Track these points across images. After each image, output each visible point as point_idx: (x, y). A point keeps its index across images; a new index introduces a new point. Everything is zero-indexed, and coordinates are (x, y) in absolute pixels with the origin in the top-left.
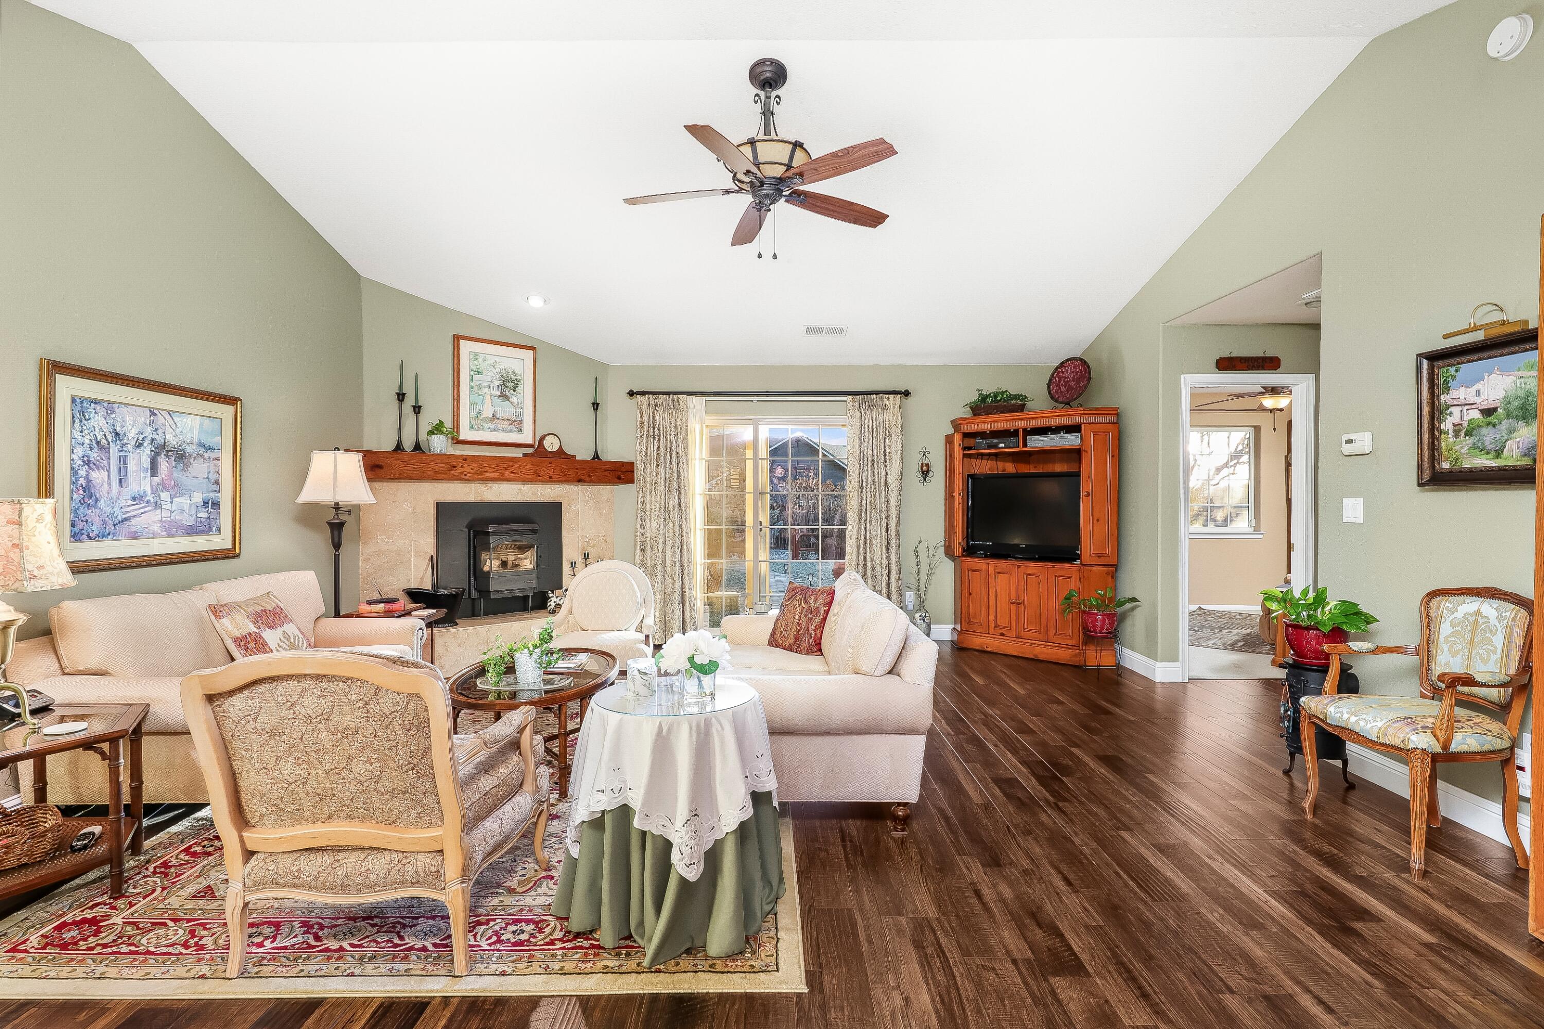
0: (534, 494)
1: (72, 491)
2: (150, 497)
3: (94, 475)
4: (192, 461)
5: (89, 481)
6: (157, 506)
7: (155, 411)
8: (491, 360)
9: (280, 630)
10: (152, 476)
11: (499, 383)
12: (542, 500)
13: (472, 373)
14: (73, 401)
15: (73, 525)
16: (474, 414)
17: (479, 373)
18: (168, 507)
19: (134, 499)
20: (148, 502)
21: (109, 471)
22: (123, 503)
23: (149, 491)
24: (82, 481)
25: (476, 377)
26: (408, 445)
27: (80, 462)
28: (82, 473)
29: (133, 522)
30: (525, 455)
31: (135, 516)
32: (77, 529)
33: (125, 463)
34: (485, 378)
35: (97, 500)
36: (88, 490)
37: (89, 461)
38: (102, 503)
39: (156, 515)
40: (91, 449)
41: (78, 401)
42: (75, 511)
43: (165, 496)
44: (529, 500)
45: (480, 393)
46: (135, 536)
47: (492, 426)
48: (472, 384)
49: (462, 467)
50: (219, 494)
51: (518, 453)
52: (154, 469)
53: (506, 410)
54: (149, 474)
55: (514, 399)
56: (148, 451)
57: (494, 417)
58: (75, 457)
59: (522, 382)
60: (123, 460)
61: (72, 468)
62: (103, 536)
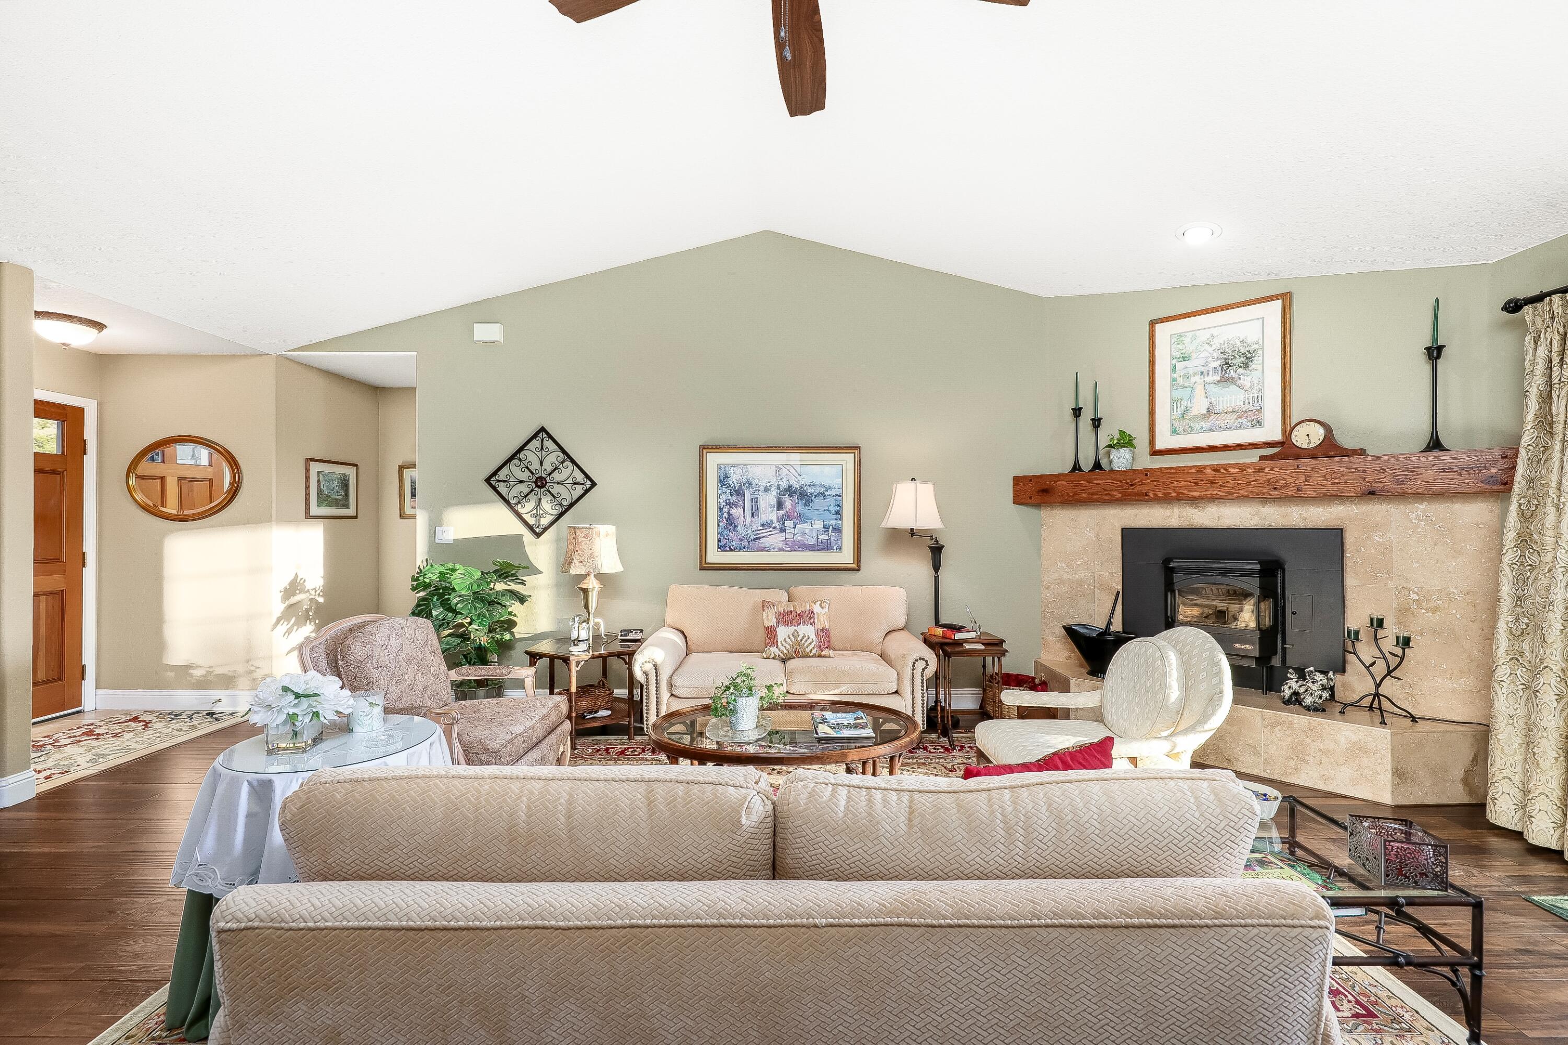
0: (1285, 516)
1: (719, 521)
2: (777, 525)
3: (733, 511)
4: (813, 498)
5: (728, 513)
6: (783, 530)
7: (781, 467)
8: (1204, 336)
9: (793, 628)
10: (778, 509)
11: (1218, 364)
12: (1302, 525)
13: (1174, 362)
14: (720, 468)
15: (720, 541)
16: (1177, 414)
17: (1184, 359)
18: (792, 531)
19: (763, 525)
20: (774, 528)
21: (744, 509)
22: (754, 528)
23: (775, 520)
24: (726, 515)
25: (1180, 366)
26: (1087, 465)
27: (724, 504)
28: (725, 510)
29: (762, 540)
30: (1262, 458)
31: (763, 537)
32: (722, 543)
33: (756, 502)
34: (1194, 364)
35: (736, 526)
36: (730, 521)
37: (730, 502)
38: (739, 528)
39: (781, 537)
40: (731, 495)
41: (722, 466)
42: (721, 533)
43: (789, 524)
44: (1274, 525)
45: (1186, 384)
46: (764, 549)
47: (1207, 425)
48: (1174, 376)
49: (1142, 484)
50: (840, 522)
51: (1252, 457)
52: (780, 505)
53: (1231, 398)
54: (775, 509)
55: (1246, 382)
56: (774, 493)
57: (1210, 411)
58: (721, 501)
59: (1260, 352)
60: (755, 501)
61: (720, 508)
62: (741, 549)
